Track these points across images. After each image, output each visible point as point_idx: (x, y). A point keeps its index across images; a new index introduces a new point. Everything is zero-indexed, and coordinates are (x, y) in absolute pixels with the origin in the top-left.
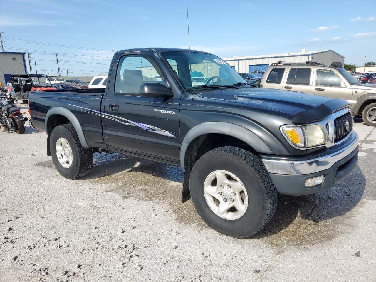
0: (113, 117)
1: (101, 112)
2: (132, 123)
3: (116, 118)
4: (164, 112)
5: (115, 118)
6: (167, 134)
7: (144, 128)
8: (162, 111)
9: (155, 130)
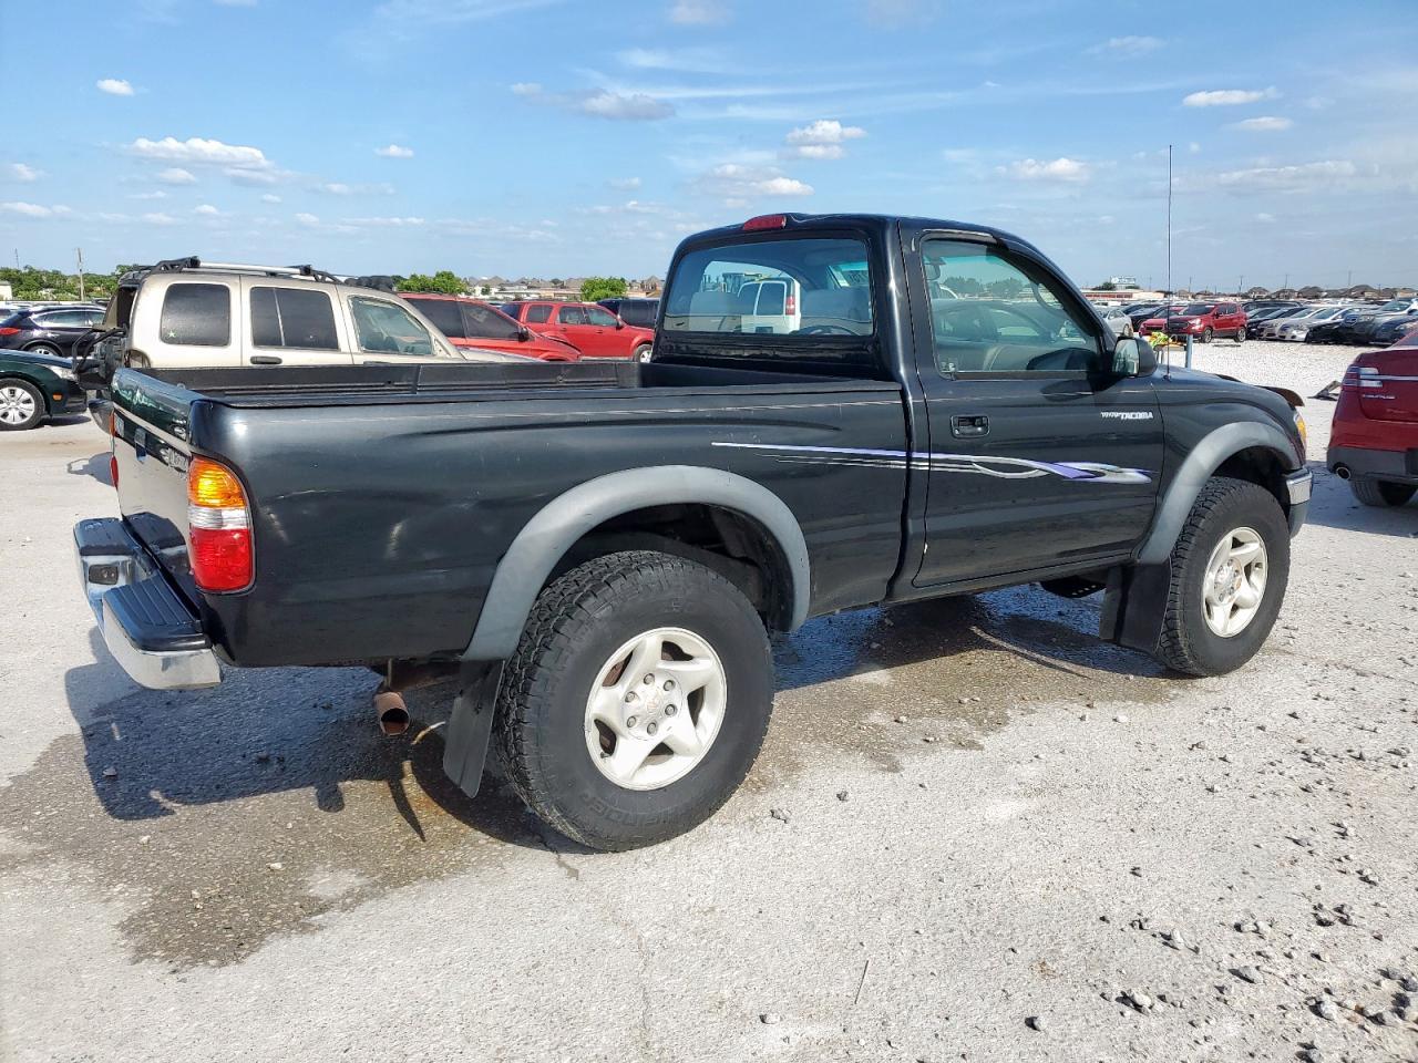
0: (970, 463)
1: (909, 451)
2: (1038, 468)
3: (978, 463)
4: (1129, 416)
5: (976, 463)
6: (1131, 476)
7: (1070, 475)
8: (1123, 414)
9: (1104, 474)
